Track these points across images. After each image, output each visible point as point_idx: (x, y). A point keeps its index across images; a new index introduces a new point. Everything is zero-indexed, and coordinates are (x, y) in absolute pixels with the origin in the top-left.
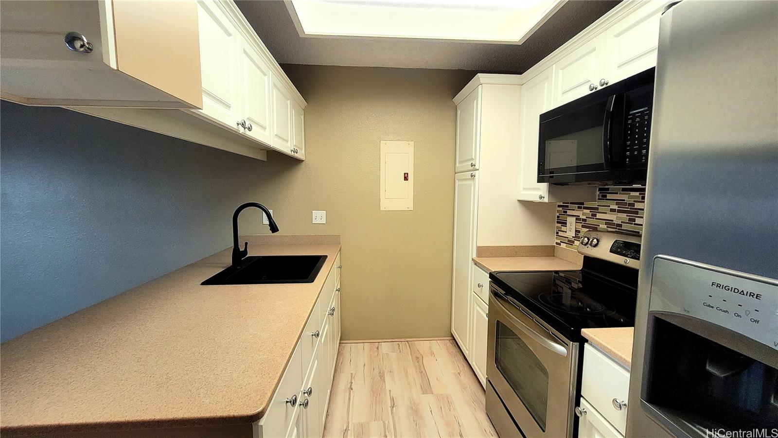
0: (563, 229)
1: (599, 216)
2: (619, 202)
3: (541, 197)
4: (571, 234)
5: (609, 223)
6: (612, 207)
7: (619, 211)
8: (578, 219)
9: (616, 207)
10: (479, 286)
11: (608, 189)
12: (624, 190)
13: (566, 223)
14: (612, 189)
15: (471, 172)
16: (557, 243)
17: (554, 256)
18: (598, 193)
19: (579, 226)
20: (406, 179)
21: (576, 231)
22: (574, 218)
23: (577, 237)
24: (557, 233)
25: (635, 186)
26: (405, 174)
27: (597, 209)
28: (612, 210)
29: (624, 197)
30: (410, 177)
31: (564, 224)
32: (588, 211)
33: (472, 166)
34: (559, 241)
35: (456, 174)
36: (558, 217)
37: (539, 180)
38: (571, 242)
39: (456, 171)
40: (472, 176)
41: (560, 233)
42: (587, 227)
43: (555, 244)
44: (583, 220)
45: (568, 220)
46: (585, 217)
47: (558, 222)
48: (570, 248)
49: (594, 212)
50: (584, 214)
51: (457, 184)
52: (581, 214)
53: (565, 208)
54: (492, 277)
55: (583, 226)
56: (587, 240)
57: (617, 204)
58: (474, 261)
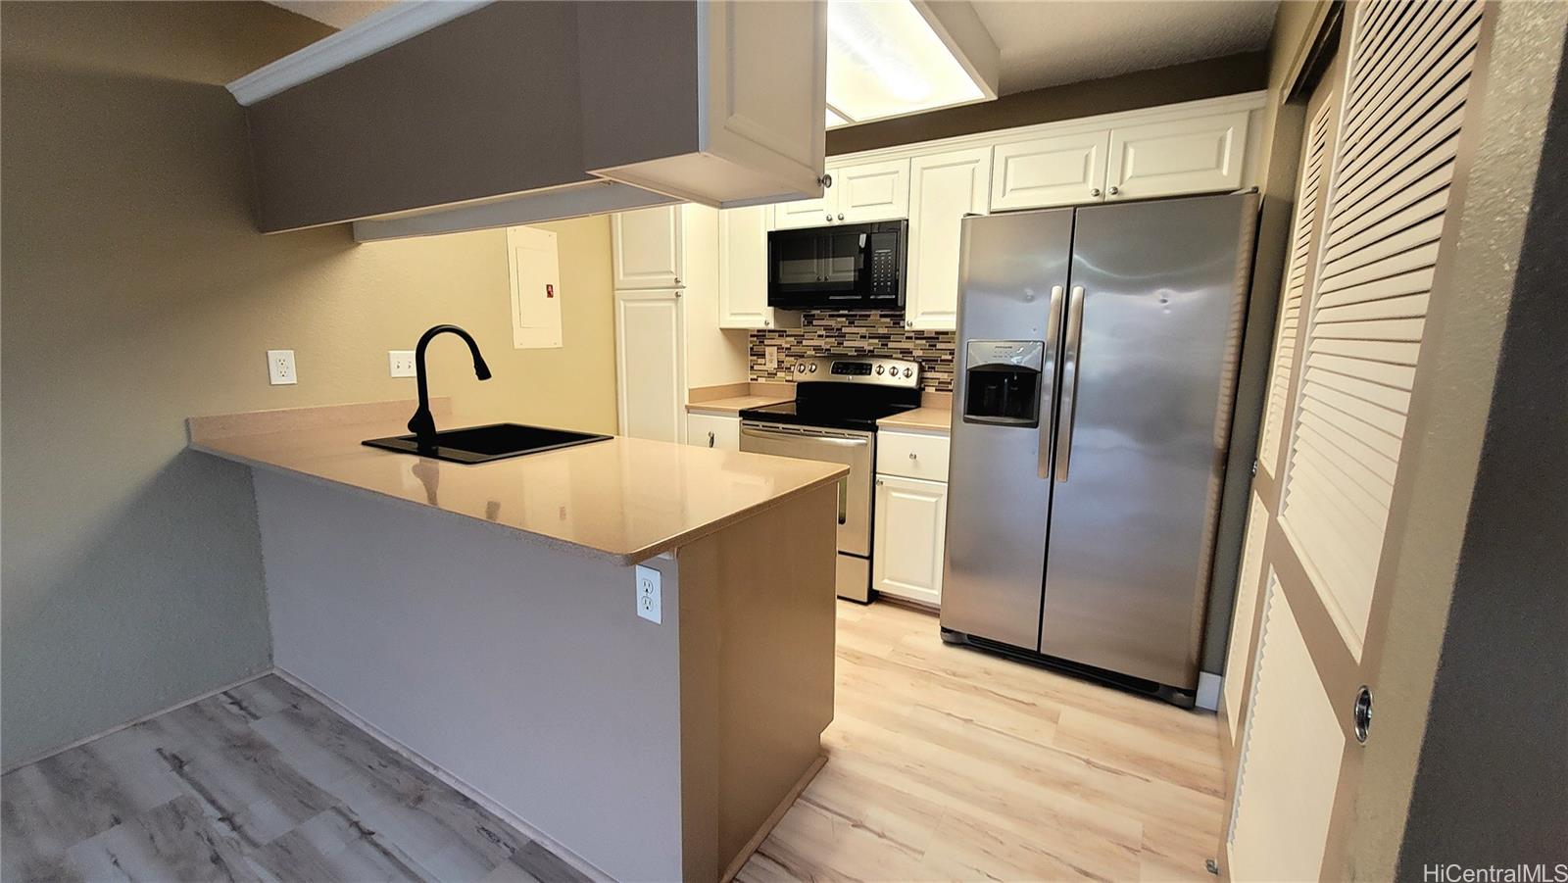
0: (760, 361)
1: (805, 343)
2: (827, 328)
3: (767, 324)
4: (772, 366)
5: (817, 349)
6: (819, 333)
7: (827, 337)
8: (780, 348)
9: (824, 333)
11: (814, 315)
12: (830, 316)
14: (818, 315)
15: (676, 290)
16: (752, 379)
17: (749, 395)
18: (803, 319)
19: (782, 357)
20: (550, 295)
21: (778, 362)
22: (776, 348)
23: (780, 368)
24: (752, 367)
25: (841, 312)
26: (548, 286)
27: (803, 336)
28: (820, 336)
29: (832, 323)
30: (556, 291)
31: (763, 356)
32: (793, 339)
33: (677, 281)
34: (755, 377)
35: (616, 292)
36: (752, 349)
37: (769, 305)
38: (772, 375)
39: (616, 286)
40: (677, 295)
41: (756, 367)
42: (792, 356)
43: (749, 381)
44: (787, 349)
45: (768, 350)
46: (788, 346)
47: (751, 355)
48: (771, 382)
49: (800, 338)
50: (786, 342)
51: (621, 306)
52: (784, 342)
53: (761, 335)
54: (745, 414)
55: (786, 356)
56: (802, 367)
57: (825, 330)
58: (689, 409)
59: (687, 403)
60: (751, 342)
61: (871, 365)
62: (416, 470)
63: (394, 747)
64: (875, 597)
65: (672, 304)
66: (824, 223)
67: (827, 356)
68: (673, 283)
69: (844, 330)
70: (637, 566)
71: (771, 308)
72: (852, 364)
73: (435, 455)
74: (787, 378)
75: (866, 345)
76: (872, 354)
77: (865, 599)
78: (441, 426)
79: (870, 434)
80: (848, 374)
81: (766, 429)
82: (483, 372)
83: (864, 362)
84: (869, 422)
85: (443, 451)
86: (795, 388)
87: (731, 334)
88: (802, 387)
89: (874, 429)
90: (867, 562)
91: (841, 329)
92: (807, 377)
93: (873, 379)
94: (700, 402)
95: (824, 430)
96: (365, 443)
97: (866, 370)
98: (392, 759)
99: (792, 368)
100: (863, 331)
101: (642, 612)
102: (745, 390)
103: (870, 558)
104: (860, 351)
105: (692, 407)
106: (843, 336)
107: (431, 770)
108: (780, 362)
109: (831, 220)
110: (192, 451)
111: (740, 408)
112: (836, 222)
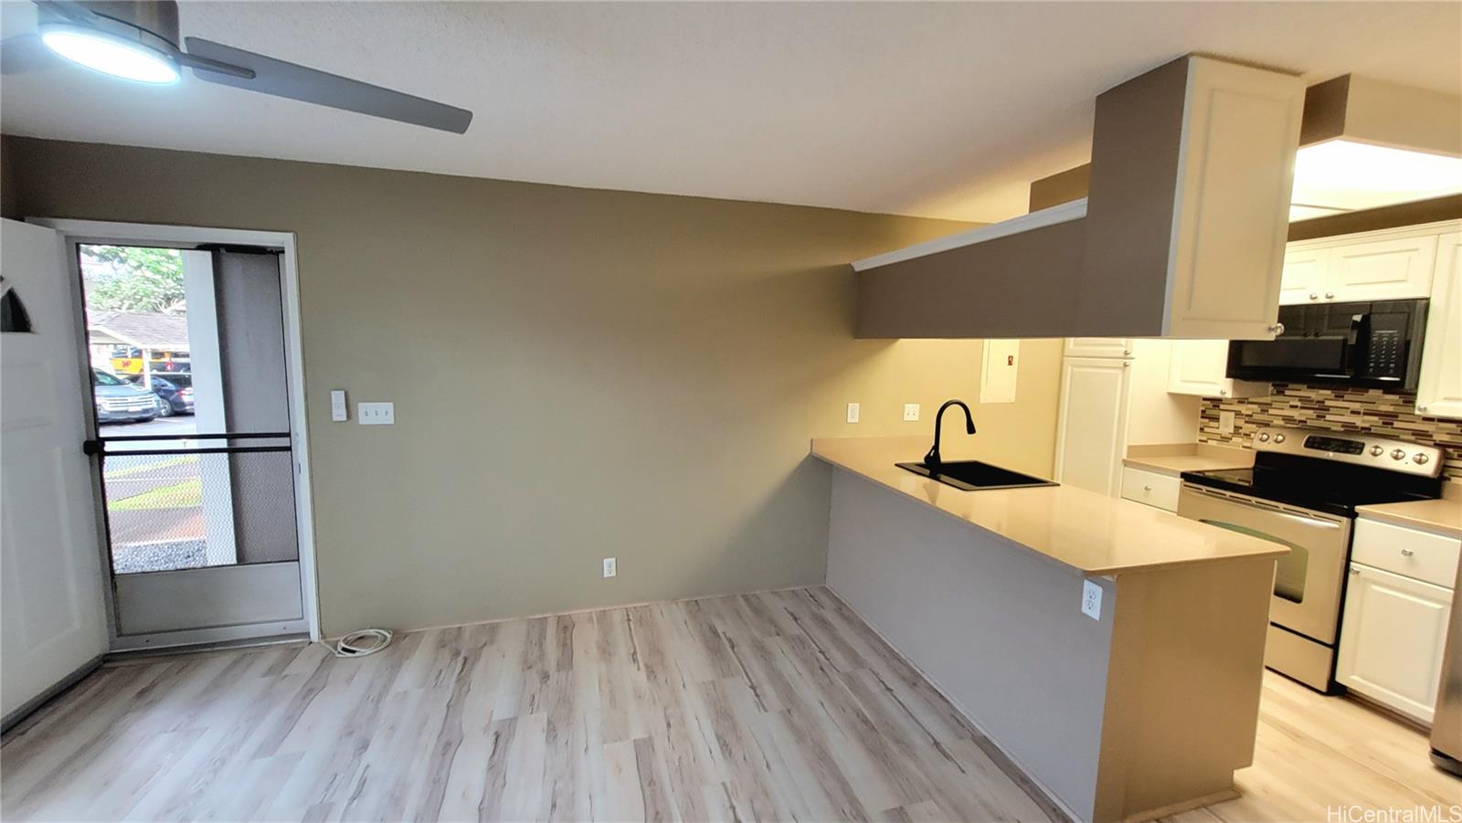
0: (1212, 424)
1: (1271, 411)
3: (1222, 393)
4: (1227, 430)
5: (1287, 419)
6: (1292, 403)
7: (1302, 408)
8: (1238, 414)
9: (1299, 404)
10: (1146, 488)
11: (1286, 386)
13: (1218, 419)
14: (1292, 386)
15: (1125, 361)
16: (1200, 441)
17: (1195, 456)
18: (1271, 390)
19: (1241, 423)
20: (1010, 363)
21: (1235, 427)
22: (1233, 414)
23: (1236, 433)
24: (1202, 429)
26: (1009, 357)
27: (1270, 404)
28: (1292, 407)
30: (1015, 362)
31: (1216, 419)
32: (1256, 406)
33: (1126, 353)
34: (1205, 438)
35: (1065, 359)
36: (1203, 412)
37: (1228, 375)
38: (1225, 439)
39: (1066, 354)
40: (1125, 365)
41: (1206, 429)
42: (1253, 423)
43: (1197, 442)
44: (1247, 415)
45: (1222, 415)
46: (1250, 413)
47: (1202, 417)
48: (1224, 445)
49: (1265, 408)
50: (1248, 409)
51: (1068, 370)
52: (1245, 409)
53: (1216, 402)
54: (1187, 477)
55: (1246, 422)
56: (1265, 437)
57: (1300, 400)
58: (1126, 463)
59: (1125, 457)
60: (1203, 405)
61: (1364, 444)
62: (925, 486)
63: (896, 651)
64: (1336, 690)
65: (1119, 372)
66: (1307, 301)
67: (1302, 426)
68: (1122, 355)
69: (1327, 403)
70: (1085, 581)
71: (1230, 380)
72: (1336, 440)
73: (938, 480)
74: (1245, 444)
75: (1359, 421)
76: (1367, 432)
77: (1324, 689)
78: (944, 459)
79: (1345, 520)
80: (1328, 450)
81: (1209, 493)
82: (971, 429)
83: (1353, 439)
84: (1345, 507)
85: (943, 477)
86: (1254, 457)
87: (1179, 400)
88: (1262, 457)
89: (1353, 516)
90: (1330, 651)
91: (1323, 402)
92: (1270, 447)
93: (1365, 459)
94: (1139, 458)
95: (1282, 506)
96: (896, 465)
97: (1358, 449)
98: (896, 656)
99: (1252, 435)
100: (1356, 406)
101: (1085, 609)
102: (1192, 450)
103: (1335, 647)
104: (1350, 429)
105: (1131, 463)
106: (1327, 409)
107: (919, 671)
108: (1237, 428)
109: (1315, 298)
110: (813, 456)
111: (1183, 470)
112: (1322, 300)
